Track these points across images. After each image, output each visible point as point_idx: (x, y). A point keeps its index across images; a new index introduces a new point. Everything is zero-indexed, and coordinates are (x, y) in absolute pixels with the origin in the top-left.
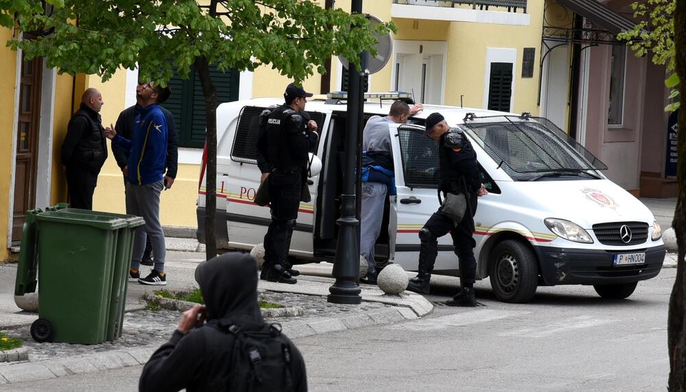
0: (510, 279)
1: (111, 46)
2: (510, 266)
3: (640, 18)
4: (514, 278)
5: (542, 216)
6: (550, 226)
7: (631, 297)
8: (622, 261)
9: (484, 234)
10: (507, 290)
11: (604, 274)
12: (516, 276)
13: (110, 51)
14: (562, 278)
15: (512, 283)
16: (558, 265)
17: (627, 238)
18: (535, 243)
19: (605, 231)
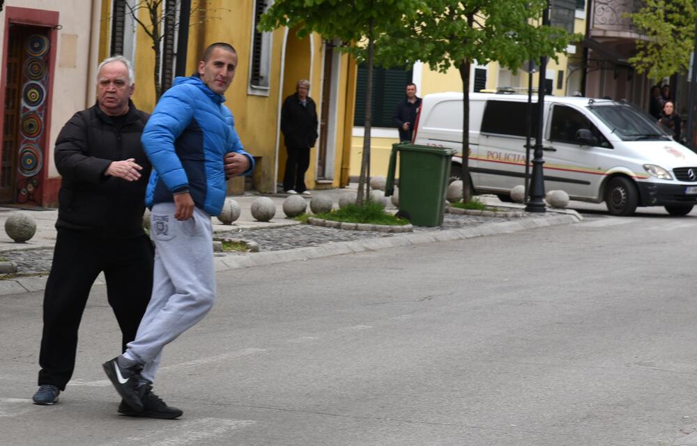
0: (619, 202)
1: (411, 48)
2: (620, 193)
3: (640, 49)
4: (622, 201)
5: (642, 162)
6: (647, 169)
7: (690, 214)
8: (690, 191)
9: (603, 174)
10: (617, 208)
11: (678, 200)
12: (624, 200)
13: (411, 51)
14: (654, 202)
15: (621, 204)
16: (652, 193)
17: (692, 177)
18: (637, 180)
19: (681, 173)
